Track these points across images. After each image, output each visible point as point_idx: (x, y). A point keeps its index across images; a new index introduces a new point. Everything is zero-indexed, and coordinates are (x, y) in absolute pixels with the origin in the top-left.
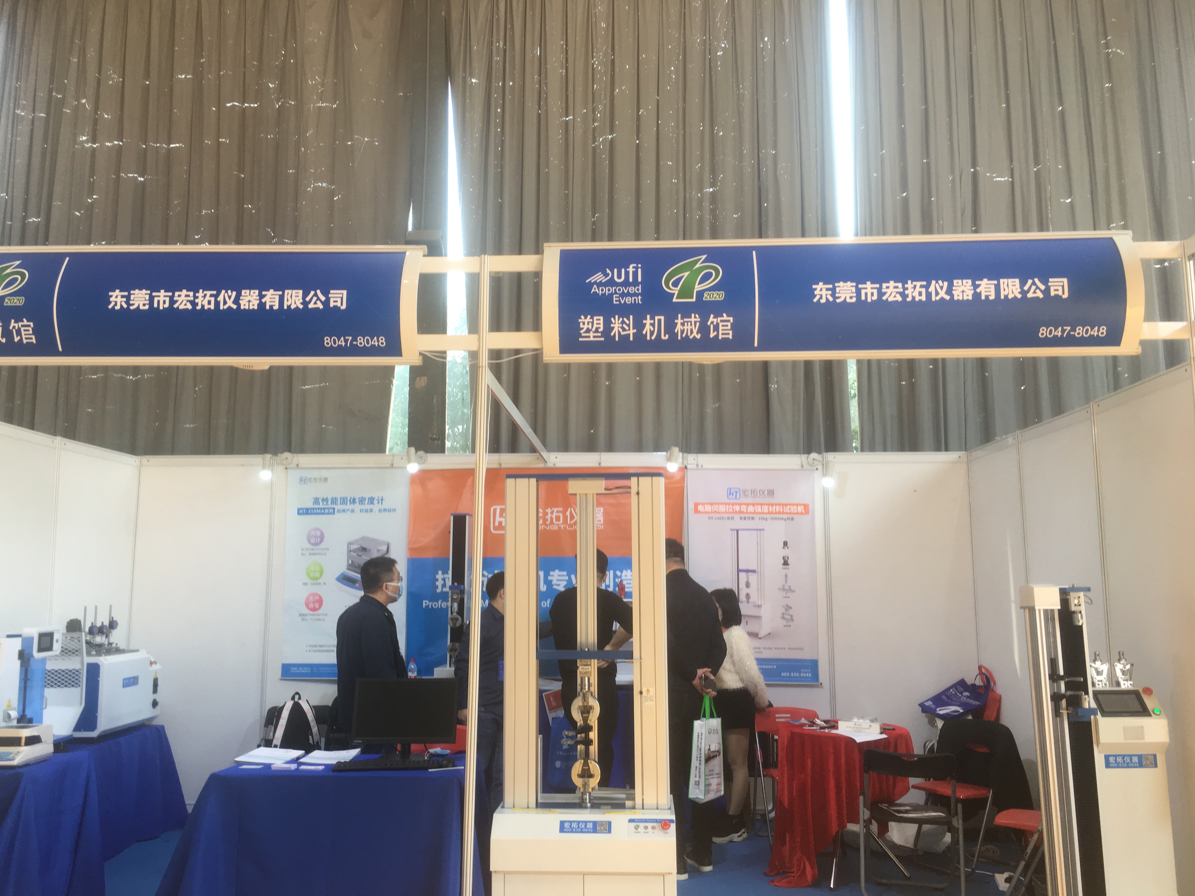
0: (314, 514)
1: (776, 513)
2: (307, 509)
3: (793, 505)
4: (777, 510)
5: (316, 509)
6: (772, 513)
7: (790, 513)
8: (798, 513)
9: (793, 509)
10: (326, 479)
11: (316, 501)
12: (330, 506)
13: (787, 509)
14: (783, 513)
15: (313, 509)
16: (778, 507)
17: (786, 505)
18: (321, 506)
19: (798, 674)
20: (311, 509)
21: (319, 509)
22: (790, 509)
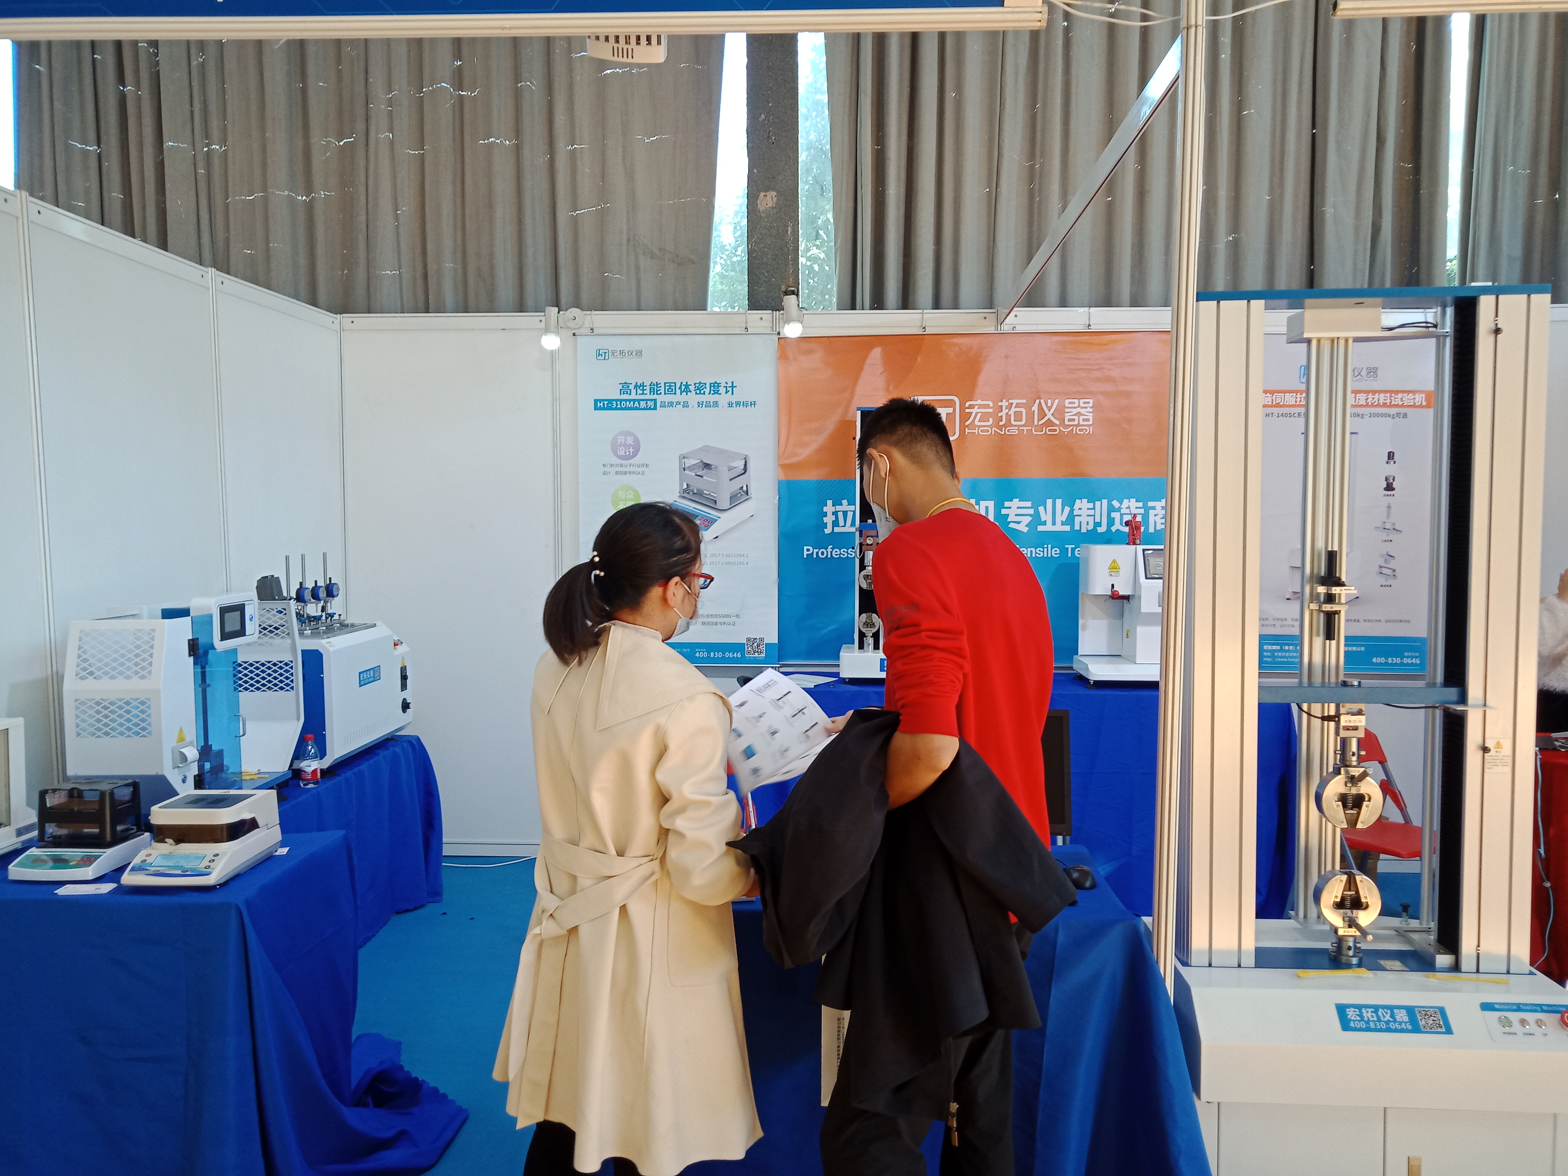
0: (621, 409)
1: (1378, 405)
2: (610, 401)
3: (1409, 392)
4: (1381, 401)
5: (626, 400)
6: (1373, 405)
7: (1402, 406)
8: (1414, 406)
9: (1408, 399)
10: (639, 353)
11: (625, 388)
12: (648, 397)
13: (1397, 400)
14: (1391, 406)
15: (621, 401)
16: (1382, 396)
17: (1397, 392)
18: (633, 396)
19: (1398, 660)
20: (616, 400)
21: (630, 401)
22: (1402, 399)
